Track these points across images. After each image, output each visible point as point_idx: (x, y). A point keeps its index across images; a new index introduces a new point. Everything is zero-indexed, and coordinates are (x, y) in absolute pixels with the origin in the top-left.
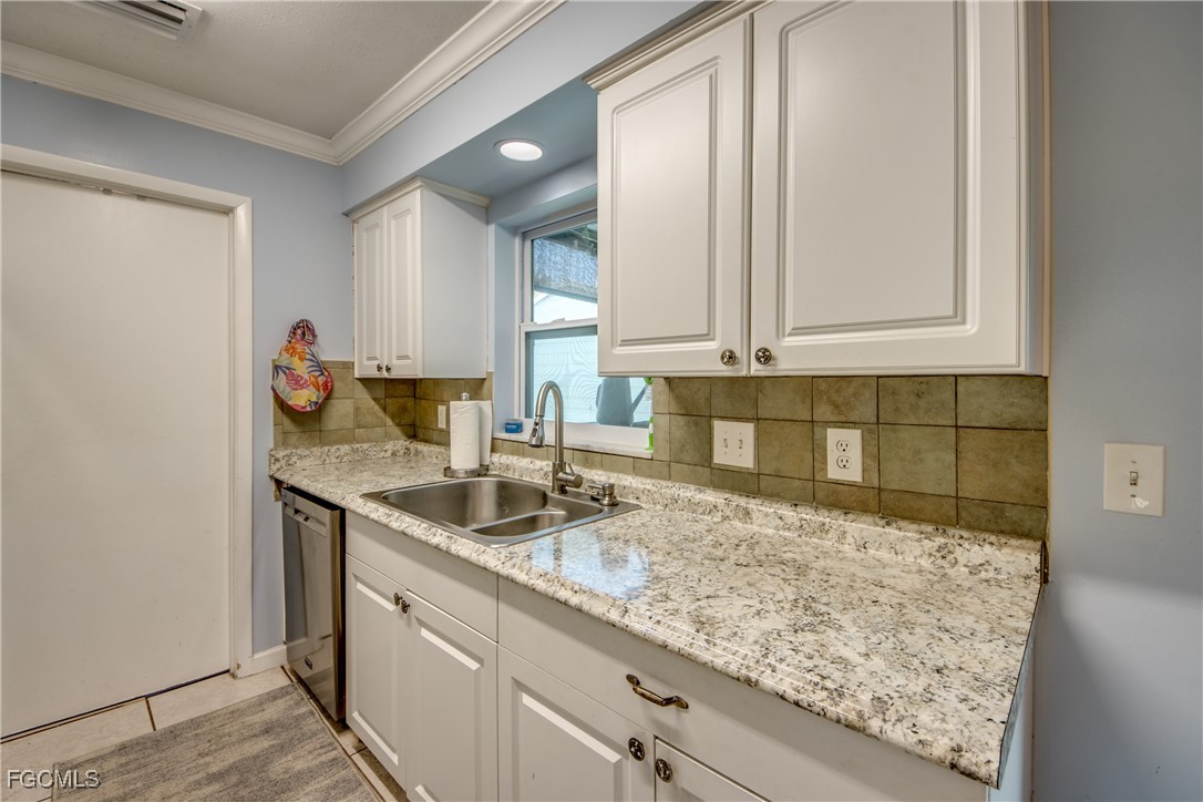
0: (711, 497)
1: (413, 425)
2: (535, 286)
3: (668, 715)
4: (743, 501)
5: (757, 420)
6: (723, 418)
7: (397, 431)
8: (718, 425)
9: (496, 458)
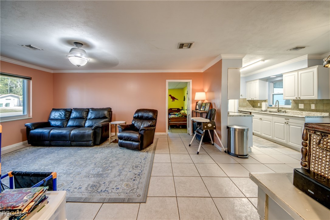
0: (298, 111)
1: (254, 106)
2: (274, 87)
3: (288, 120)
4: (302, 112)
5: (304, 104)
6: (300, 104)
7: (252, 106)
8: (299, 104)
9: (268, 109)
